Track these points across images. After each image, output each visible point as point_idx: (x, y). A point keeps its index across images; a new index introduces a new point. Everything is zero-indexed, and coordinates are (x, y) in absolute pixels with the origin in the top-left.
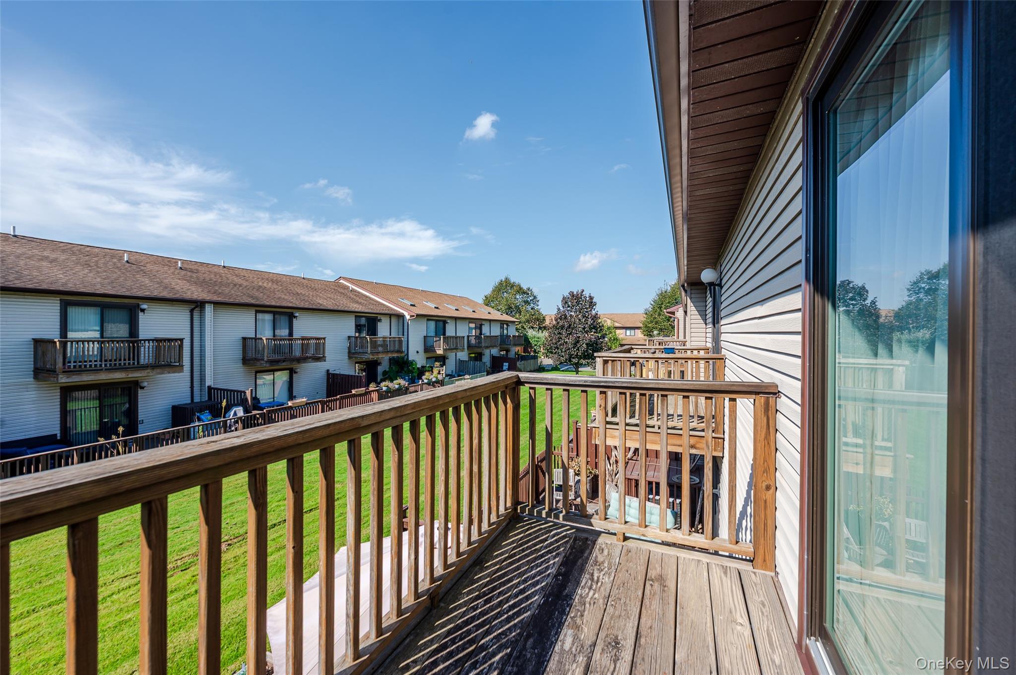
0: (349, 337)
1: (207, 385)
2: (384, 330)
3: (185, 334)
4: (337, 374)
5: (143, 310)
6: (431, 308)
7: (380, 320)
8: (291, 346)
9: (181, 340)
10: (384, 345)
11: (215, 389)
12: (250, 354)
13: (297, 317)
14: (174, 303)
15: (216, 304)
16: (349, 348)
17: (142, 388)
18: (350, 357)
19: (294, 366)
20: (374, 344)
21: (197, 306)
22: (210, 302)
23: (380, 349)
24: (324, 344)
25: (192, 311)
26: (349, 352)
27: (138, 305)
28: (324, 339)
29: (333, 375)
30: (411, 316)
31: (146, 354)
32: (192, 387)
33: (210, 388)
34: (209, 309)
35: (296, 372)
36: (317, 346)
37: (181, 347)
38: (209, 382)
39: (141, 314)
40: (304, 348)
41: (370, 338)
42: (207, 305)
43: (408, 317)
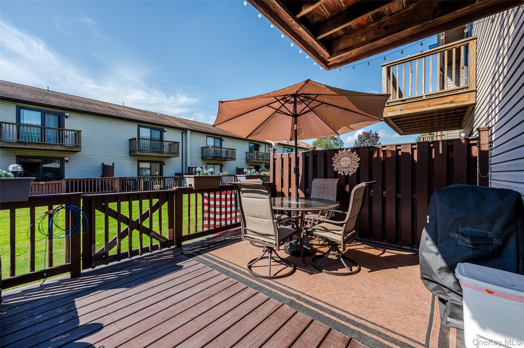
0: (246, 152)
1: (188, 166)
2: (262, 149)
3: (180, 141)
4: (241, 169)
5: (165, 131)
6: (285, 142)
7: (260, 146)
8: (221, 151)
9: (179, 143)
10: (263, 157)
11: (191, 168)
12: (205, 155)
13: (223, 140)
14: (176, 129)
15: (192, 131)
16: (246, 158)
17: (165, 164)
18: (247, 162)
19: (223, 163)
20: (258, 155)
21: (184, 130)
22: (189, 129)
23: (261, 158)
24: (235, 152)
25: (182, 133)
26: (246, 160)
27: (163, 129)
28: (235, 149)
29: (239, 169)
30: (276, 144)
31: (166, 149)
32: (182, 167)
33: (189, 167)
34: (189, 132)
35: (223, 166)
36: (232, 152)
37: (178, 145)
38: (189, 165)
39: (164, 133)
40: (227, 153)
41: (256, 152)
42: (188, 131)
43: (274, 145)
